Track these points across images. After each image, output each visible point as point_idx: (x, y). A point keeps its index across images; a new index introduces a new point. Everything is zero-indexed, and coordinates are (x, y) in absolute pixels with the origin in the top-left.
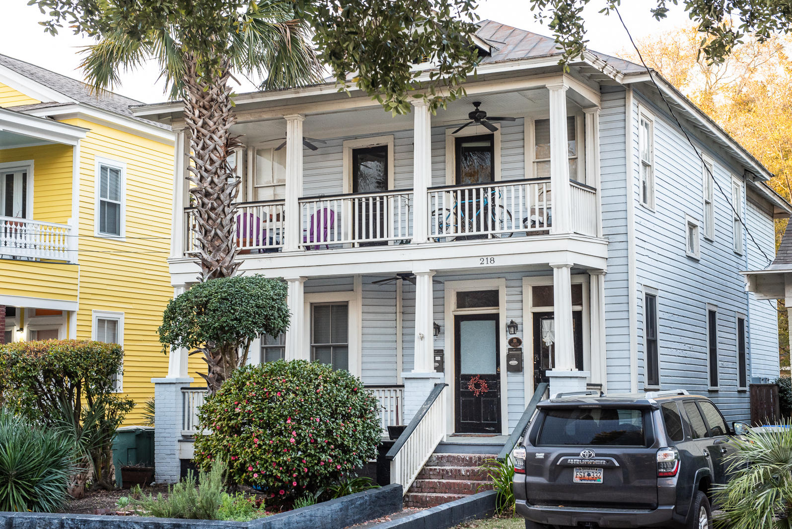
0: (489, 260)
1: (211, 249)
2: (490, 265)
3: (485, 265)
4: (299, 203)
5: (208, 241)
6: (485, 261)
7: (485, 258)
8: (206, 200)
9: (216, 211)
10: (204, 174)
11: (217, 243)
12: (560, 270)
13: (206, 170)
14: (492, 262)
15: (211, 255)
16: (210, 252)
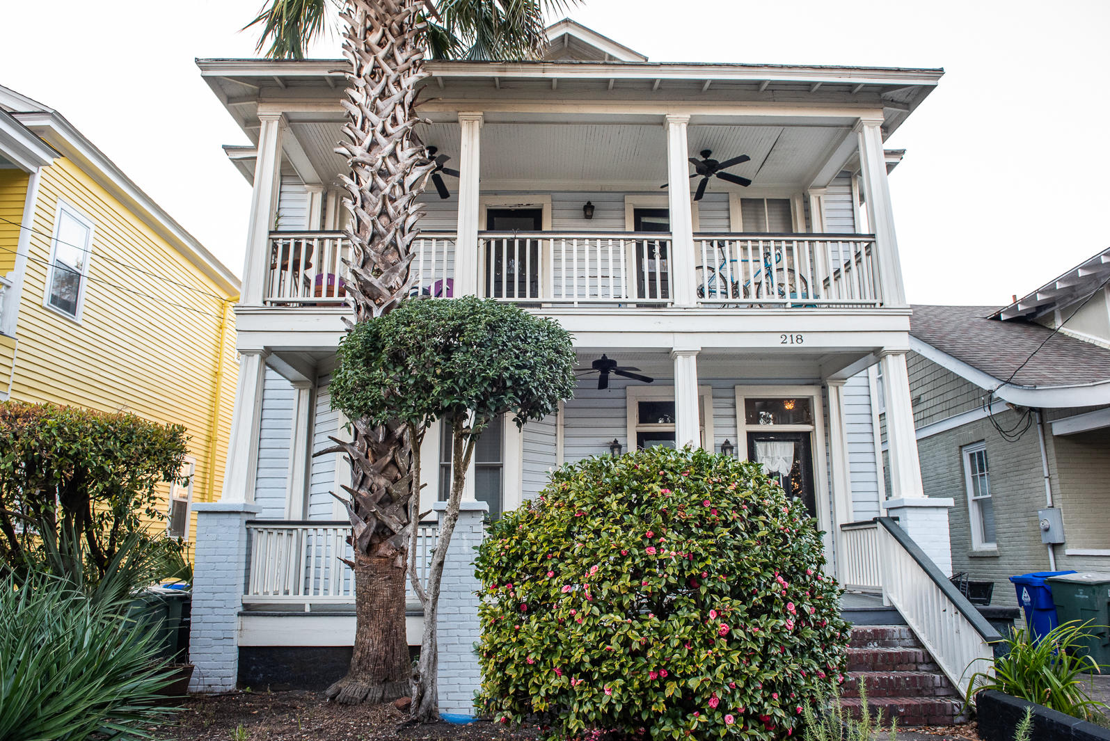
0: (795, 339)
1: (382, 266)
2: (796, 345)
3: (789, 345)
4: (479, 239)
5: (376, 252)
6: (789, 340)
7: (788, 335)
8: (381, 182)
9: (396, 204)
10: (380, 138)
11: (392, 258)
12: (895, 357)
13: (384, 132)
14: (799, 341)
15: (380, 278)
16: (379, 272)
